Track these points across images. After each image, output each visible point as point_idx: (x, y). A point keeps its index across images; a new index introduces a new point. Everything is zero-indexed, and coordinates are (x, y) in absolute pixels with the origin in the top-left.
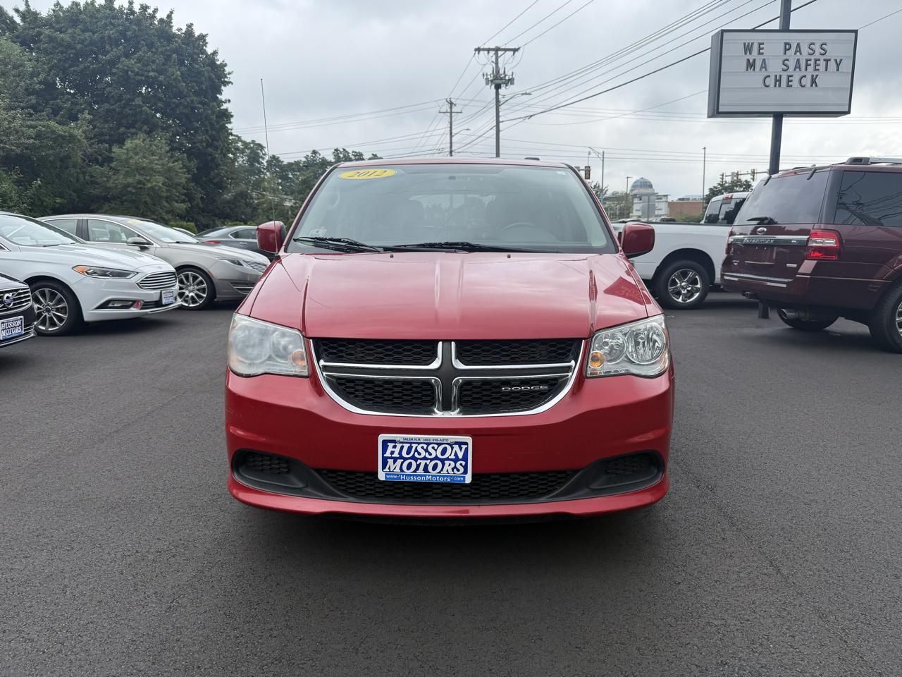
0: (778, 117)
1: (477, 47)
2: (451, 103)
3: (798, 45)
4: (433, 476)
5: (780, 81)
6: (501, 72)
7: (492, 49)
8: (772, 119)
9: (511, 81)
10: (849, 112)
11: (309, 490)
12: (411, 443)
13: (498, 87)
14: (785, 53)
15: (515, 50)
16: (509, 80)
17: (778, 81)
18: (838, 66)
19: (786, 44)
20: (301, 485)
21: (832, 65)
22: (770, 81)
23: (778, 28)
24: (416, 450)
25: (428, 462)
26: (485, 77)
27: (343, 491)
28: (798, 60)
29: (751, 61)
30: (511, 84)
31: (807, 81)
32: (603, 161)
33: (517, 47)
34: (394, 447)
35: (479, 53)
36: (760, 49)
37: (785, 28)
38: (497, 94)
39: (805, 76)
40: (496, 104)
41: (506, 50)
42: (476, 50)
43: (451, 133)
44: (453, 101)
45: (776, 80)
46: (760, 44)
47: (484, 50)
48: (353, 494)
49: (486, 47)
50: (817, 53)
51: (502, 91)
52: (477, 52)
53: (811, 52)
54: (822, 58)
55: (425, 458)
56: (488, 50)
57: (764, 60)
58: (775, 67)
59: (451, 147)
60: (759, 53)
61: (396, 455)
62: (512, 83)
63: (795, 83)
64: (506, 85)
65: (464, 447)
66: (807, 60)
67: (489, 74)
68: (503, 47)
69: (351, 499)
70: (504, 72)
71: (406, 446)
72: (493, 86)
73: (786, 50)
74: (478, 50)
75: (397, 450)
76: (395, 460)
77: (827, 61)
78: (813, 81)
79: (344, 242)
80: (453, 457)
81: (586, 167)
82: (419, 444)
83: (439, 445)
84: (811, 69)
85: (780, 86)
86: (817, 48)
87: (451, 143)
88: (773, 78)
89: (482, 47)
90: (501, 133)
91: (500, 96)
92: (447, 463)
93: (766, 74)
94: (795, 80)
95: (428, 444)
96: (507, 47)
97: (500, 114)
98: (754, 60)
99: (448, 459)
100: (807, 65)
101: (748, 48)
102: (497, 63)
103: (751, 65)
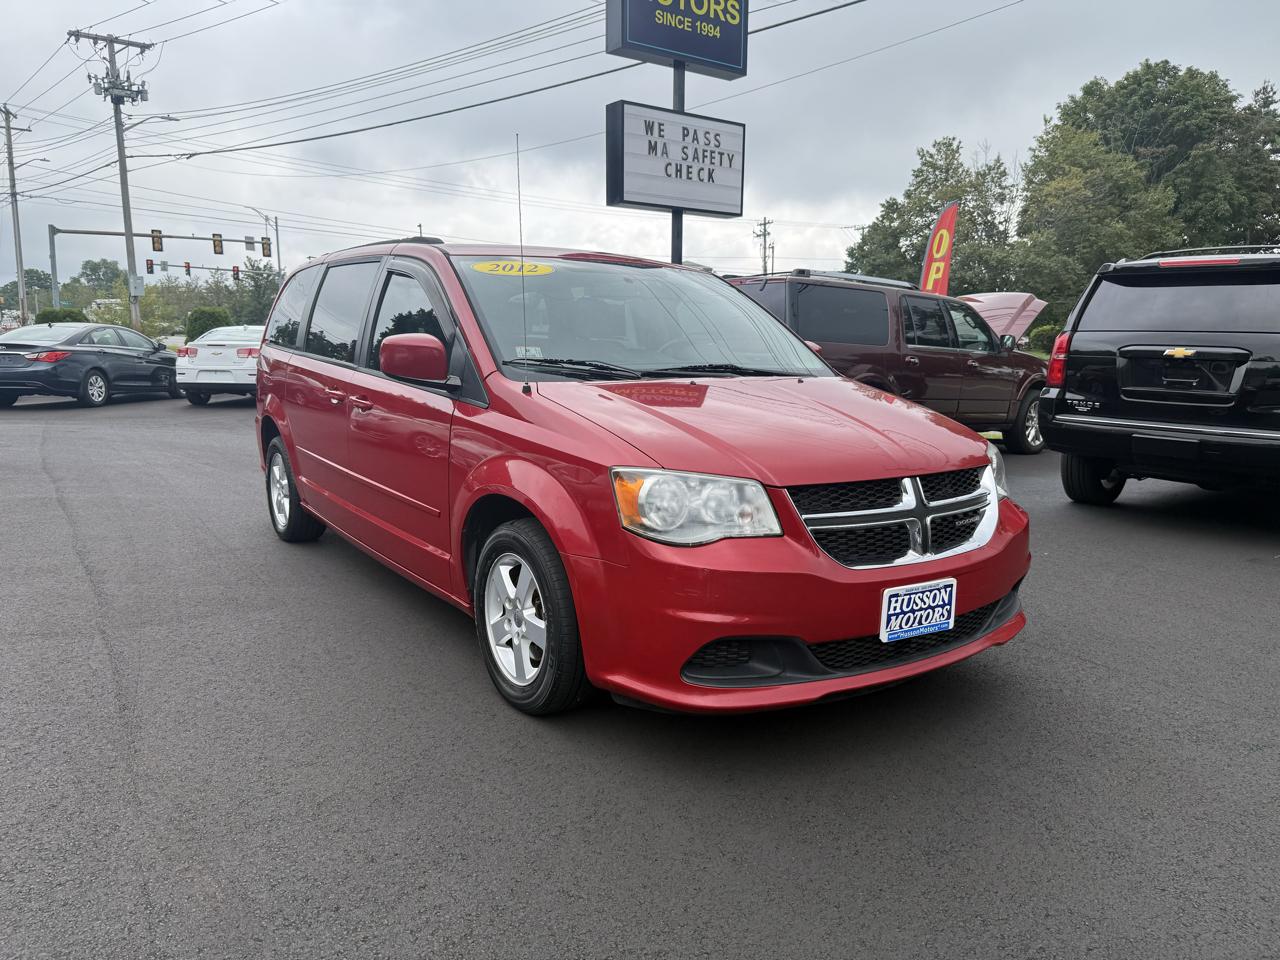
0: (678, 214)
1: (74, 29)
2: (8, 113)
3: (695, 131)
4: (926, 627)
5: (680, 171)
6: (123, 77)
7: (103, 39)
8: (670, 215)
9: (141, 94)
10: (741, 215)
11: (788, 675)
12: (910, 594)
13: (118, 101)
14: (684, 139)
15: (144, 47)
16: (139, 92)
17: (679, 171)
18: (731, 161)
19: (684, 129)
20: (776, 671)
21: (725, 158)
22: (672, 170)
23: (671, 108)
24: (915, 602)
25: (922, 612)
26: (93, 81)
27: (832, 667)
28: (696, 150)
29: (653, 143)
30: (142, 99)
31: (705, 175)
32: (277, 230)
33: (148, 42)
34: (897, 601)
35: (77, 41)
36: (661, 130)
37: (679, 108)
38: (118, 112)
39: (702, 169)
40: (117, 128)
41: (129, 44)
42: (71, 34)
43: (11, 163)
44: (12, 110)
45: (677, 171)
46: (660, 125)
47: (88, 36)
48: (841, 668)
49: (93, 32)
50: (712, 145)
51: (126, 107)
52: (73, 38)
53: (707, 142)
54: (717, 150)
55: (921, 609)
56: (96, 39)
57: (665, 144)
58: (675, 154)
59: (13, 186)
60: (660, 136)
61: (898, 611)
62: (144, 99)
63: (694, 175)
64: (134, 100)
65: (948, 589)
66: (704, 151)
67: (100, 77)
68: (126, 38)
69: (840, 674)
70: (128, 78)
71: (907, 598)
72: (109, 98)
73: (685, 136)
74: (77, 35)
75: (898, 605)
76: (897, 615)
77: (721, 154)
78: (710, 176)
79: (590, 365)
80: (941, 603)
81: (263, 239)
82: (916, 593)
83: (931, 591)
84: (707, 160)
85: (681, 177)
86: (711, 137)
87: (13, 179)
88: (674, 165)
89: (86, 31)
90: (129, 175)
91: (123, 116)
92: (936, 610)
93: (667, 161)
94: (695, 171)
95: (923, 593)
96: (132, 39)
97: (126, 144)
98: (656, 143)
99: (938, 606)
100: (704, 157)
101: (649, 127)
102: (112, 61)
103: (653, 148)
